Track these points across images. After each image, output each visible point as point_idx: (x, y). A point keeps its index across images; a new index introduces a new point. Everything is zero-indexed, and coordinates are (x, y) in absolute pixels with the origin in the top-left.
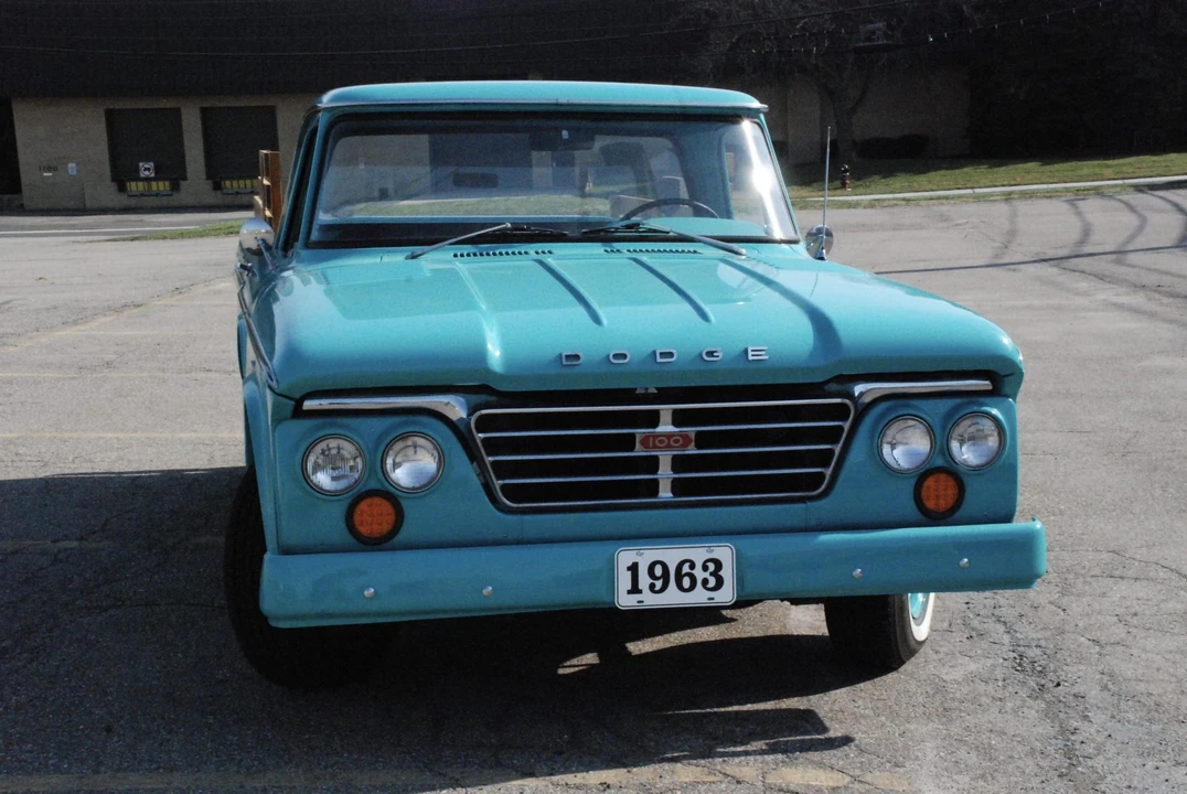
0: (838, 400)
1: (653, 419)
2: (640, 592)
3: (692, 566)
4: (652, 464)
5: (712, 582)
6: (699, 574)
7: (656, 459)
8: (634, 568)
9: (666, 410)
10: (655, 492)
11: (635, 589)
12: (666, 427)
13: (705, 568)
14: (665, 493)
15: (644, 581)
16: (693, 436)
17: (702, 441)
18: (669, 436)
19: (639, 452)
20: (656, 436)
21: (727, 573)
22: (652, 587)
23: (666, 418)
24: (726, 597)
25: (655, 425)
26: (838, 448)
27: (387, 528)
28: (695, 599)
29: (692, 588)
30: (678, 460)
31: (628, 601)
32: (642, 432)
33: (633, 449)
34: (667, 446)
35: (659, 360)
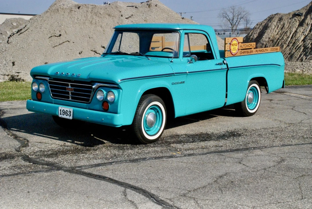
0: (90, 86)
3: (67, 112)
4: (68, 93)
5: (69, 115)
6: (68, 113)
7: (69, 92)
8: (61, 110)
9: (69, 84)
10: (69, 98)
11: (61, 114)
12: (70, 87)
13: (69, 112)
14: (70, 99)
15: (62, 113)
16: (73, 89)
17: (75, 90)
18: (70, 88)
19: (67, 91)
20: (68, 88)
21: (71, 113)
22: (63, 114)
23: (70, 85)
24: (71, 118)
25: (68, 86)
26: (91, 94)
27: (40, 98)
28: (68, 117)
29: (67, 116)
30: (72, 93)
31: (60, 116)
32: (67, 87)
33: (66, 90)
34: (70, 90)
35: (67, 74)
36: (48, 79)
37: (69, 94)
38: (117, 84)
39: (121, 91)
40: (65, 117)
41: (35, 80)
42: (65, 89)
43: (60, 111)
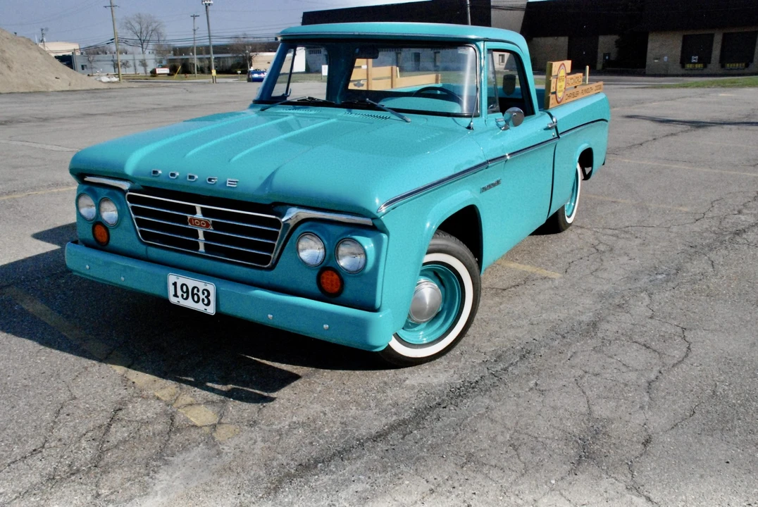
0: (274, 217)
1: (193, 211)
2: (178, 297)
3: (198, 291)
4: (195, 234)
5: (206, 302)
6: (202, 297)
7: (196, 232)
8: (175, 284)
9: (198, 207)
10: (198, 248)
11: (176, 295)
12: (199, 215)
13: (203, 294)
14: (202, 249)
15: (179, 293)
16: (210, 223)
17: (215, 225)
18: (200, 220)
19: (190, 226)
20: (195, 219)
21: (212, 298)
22: (182, 296)
23: (199, 211)
24: (211, 310)
25: (195, 213)
26: (276, 243)
27: (104, 240)
28: (200, 307)
29: (198, 302)
30: (206, 234)
31: (173, 300)
32: (189, 216)
33: (187, 224)
34: (200, 226)
35: (188, 179)
36: (125, 186)
37: (197, 237)
38: (374, 218)
39: (384, 236)
40: (189, 304)
41: (86, 187)
42: (184, 220)
43: (171, 289)
